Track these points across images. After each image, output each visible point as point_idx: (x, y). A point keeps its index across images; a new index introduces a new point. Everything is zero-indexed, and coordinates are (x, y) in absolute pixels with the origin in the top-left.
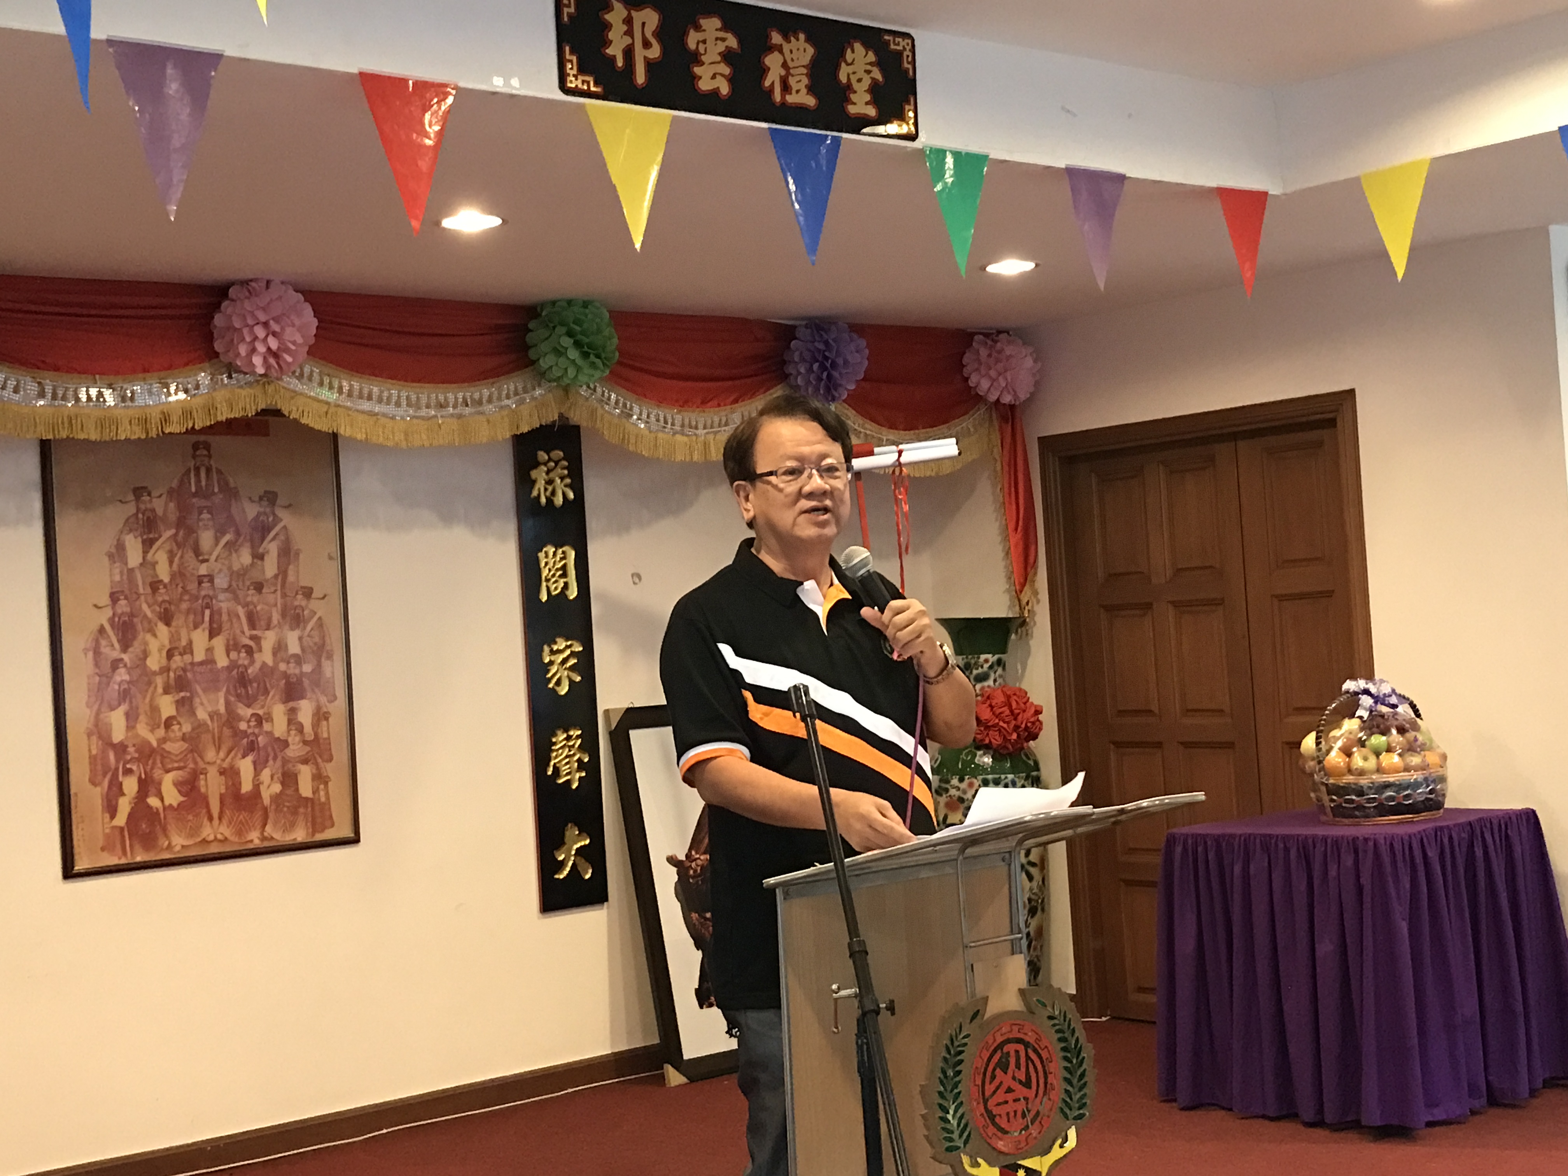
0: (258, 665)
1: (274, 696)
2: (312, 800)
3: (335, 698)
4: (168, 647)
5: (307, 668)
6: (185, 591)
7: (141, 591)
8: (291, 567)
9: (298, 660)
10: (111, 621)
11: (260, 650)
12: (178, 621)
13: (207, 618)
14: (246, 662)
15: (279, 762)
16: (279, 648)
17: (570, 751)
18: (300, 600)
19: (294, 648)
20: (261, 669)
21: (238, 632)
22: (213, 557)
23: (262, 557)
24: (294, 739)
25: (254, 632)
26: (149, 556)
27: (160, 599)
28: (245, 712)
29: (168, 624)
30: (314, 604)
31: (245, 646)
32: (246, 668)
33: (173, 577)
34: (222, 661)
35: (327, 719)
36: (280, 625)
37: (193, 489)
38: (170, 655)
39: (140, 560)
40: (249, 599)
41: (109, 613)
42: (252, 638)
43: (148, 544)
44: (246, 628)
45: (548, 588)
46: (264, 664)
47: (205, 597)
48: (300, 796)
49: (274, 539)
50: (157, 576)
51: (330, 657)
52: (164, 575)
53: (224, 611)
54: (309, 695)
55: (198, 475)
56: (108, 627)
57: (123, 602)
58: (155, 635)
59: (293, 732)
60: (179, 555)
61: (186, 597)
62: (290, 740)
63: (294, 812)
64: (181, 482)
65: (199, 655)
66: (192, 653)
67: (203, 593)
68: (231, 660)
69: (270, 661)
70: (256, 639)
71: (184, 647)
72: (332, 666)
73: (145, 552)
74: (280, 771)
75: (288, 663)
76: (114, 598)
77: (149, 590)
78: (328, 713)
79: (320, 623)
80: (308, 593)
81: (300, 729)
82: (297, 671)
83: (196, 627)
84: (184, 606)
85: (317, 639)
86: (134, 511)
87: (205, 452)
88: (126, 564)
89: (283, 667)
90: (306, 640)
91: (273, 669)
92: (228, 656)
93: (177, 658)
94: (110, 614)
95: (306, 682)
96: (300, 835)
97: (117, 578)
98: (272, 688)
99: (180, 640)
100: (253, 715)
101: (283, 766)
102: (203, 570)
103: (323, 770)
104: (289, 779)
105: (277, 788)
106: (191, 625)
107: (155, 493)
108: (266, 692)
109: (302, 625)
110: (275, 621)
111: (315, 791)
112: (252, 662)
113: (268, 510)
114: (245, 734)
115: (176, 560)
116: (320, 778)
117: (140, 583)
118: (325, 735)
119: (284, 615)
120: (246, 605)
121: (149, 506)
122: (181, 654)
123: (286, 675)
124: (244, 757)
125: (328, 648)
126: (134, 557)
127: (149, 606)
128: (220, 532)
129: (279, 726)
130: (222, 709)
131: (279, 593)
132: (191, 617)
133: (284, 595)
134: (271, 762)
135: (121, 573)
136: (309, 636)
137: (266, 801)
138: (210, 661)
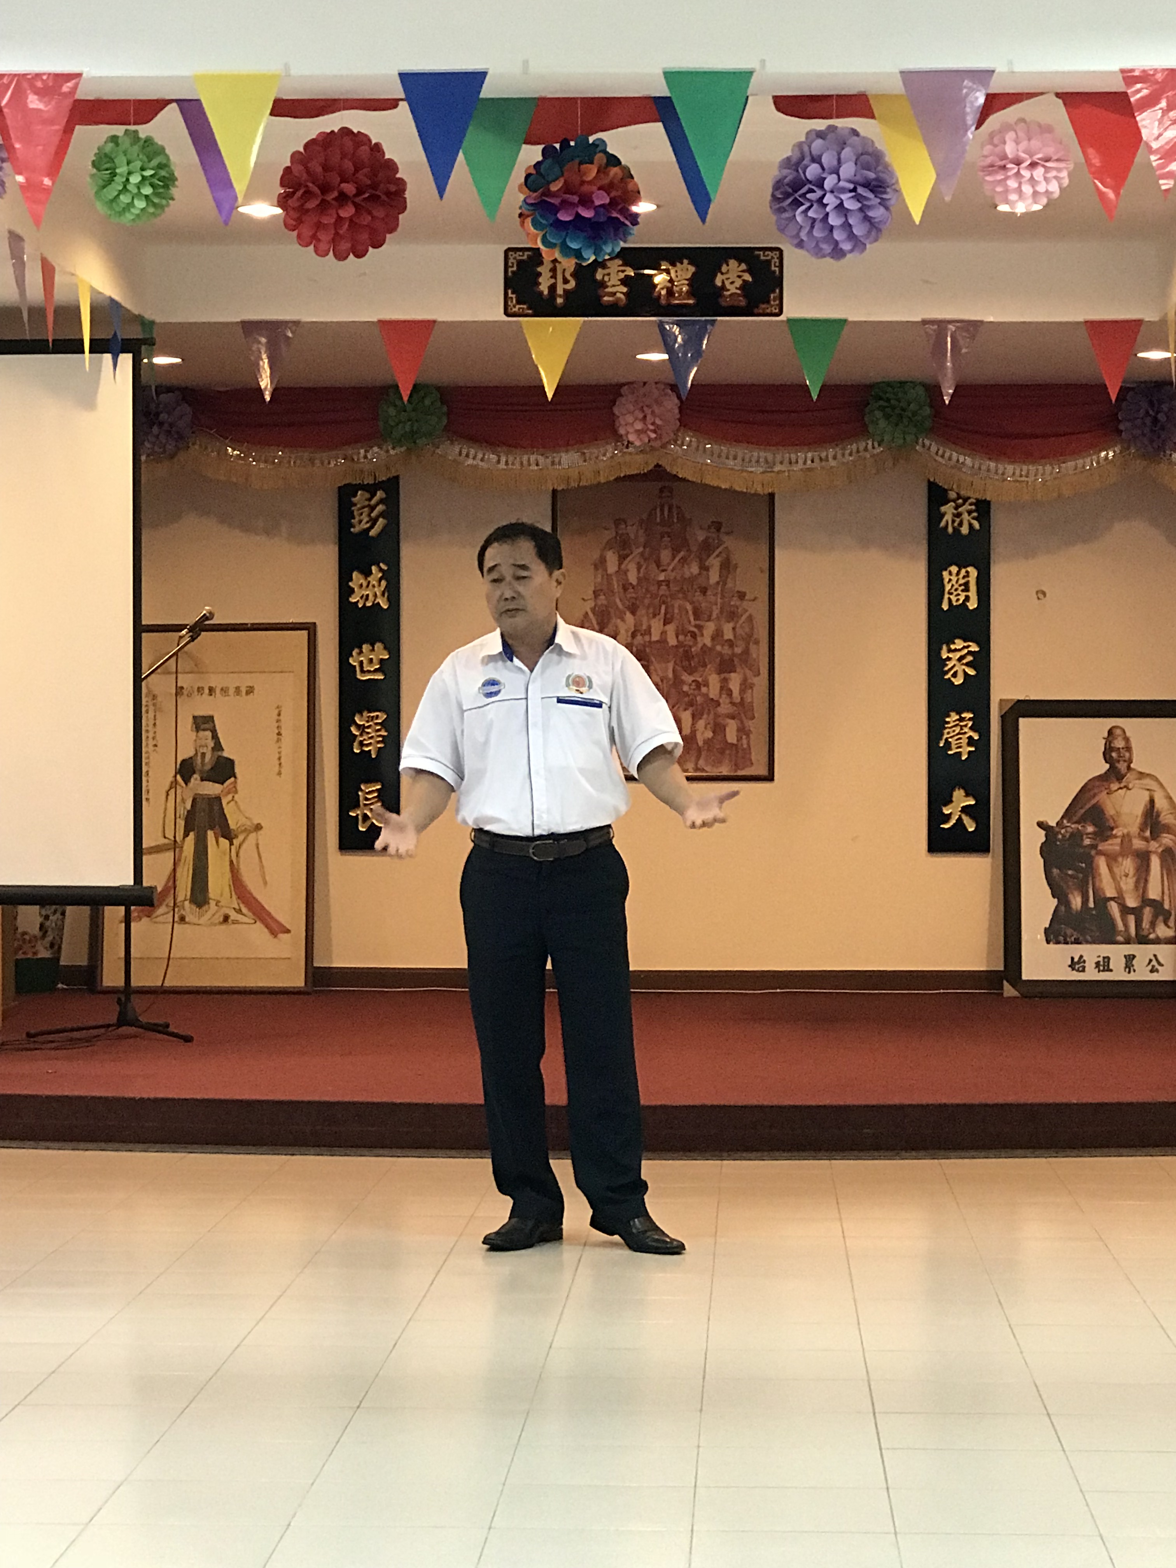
0: (700, 645)
1: (710, 669)
2: (736, 745)
3: (759, 674)
4: (633, 629)
5: (738, 650)
6: (647, 590)
7: (616, 590)
8: (730, 576)
9: (731, 643)
10: (593, 610)
11: (702, 635)
12: (642, 612)
13: (663, 611)
14: (691, 643)
15: (712, 716)
16: (717, 635)
17: (961, 729)
18: (735, 601)
19: (728, 635)
20: (702, 648)
21: (686, 621)
22: (671, 567)
23: (707, 569)
24: (724, 700)
25: (698, 622)
26: (623, 566)
27: (628, 596)
28: (687, 678)
29: (633, 613)
30: (745, 604)
31: (689, 632)
32: (691, 647)
33: (639, 579)
34: (672, 641)
35: (751, 688)
36: (718, 618)
37: (658, 520)
38: (634, 635)
39: (616, 568)
40: (695, 599)
41: (591, 604)
42: (696, 626)
43: (622, 558)
44: (692, 619)
45: (950, 599)
46: (704, 645)
47: (662, 595)
48: (726, 742)
49: (718, 556)
50: (628, 580)
51: (757, 642)
52: (632, 578)
53: (676, 605)
54: (738, 670)
55: (662, 510)
56: (591, 615)
57: (602, 597)
58: (623, 620)
59: (724, 696)
60: (644, 567)
61: (648, 596)
62: (721, 701)
63: (722, 752)
64: (650, 515)
65: (655, 637)
66: (650, 635)
67: (661, 593)
68: (678, 641)
69: (709, 644)
70: (700, 627)
71: (645, 630)
72: (758, 650)
73: (620, 564)
74: (712, 722)
75: (723, 646)
76: (596, 594)
77: (622, 591)
78: (754, 684)
79: (750, 618)
80: (742, 596)
81: (730, 693)
82: (730, 652)
83: (655, 616)
84: (647, 601)
85: (747, 630)
86: (614, 534)
87: (669, 494)
88: (606, 571)
89: (719, 648)
90: (739, 631)
91: (711, 649)
92: (677, 637)
93: (639, 638)
94: (593, 605)
95: (736, 660)
96: (725, 771)
97: (599, 580)
98: (710, 663)
99: (642, 625)
100: (693, 681)
101: (715, 719)
102: (662, 577)
103: (746, 725)
104: (719, 729)
105: (709, 734)
106: (651, 615)
107: (629, 523)
108: (705, 665)
109: (735, 619)
110: (714, 616)
111: (739, 739)
112: (696, 643)
113: (714, 535)
114: (686, 694)
115: (642, 570)
116: (743, 731)
117: (615, 583)
118: (749, 700)
119: (721, 612)
120: (692, 603)
121: (624, 531)
122: (642, 634)
123: (720, 654)
124: (685, 710)
125: (755, 636)
126: (612, 566)
127: (621, 600)
128: (676, 551)
129: (713, 690)
130: (671, 675)
131: (719, 596)
132: (651, 610)
133: (723, 597)
134: (705, 716)
135: (603, 576)
136: (741, 627)
137: (701, 743)
138: (663, 641)
